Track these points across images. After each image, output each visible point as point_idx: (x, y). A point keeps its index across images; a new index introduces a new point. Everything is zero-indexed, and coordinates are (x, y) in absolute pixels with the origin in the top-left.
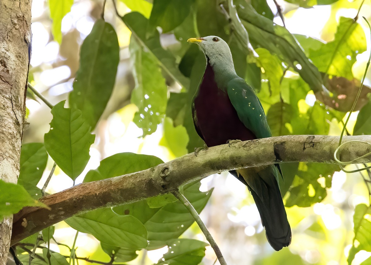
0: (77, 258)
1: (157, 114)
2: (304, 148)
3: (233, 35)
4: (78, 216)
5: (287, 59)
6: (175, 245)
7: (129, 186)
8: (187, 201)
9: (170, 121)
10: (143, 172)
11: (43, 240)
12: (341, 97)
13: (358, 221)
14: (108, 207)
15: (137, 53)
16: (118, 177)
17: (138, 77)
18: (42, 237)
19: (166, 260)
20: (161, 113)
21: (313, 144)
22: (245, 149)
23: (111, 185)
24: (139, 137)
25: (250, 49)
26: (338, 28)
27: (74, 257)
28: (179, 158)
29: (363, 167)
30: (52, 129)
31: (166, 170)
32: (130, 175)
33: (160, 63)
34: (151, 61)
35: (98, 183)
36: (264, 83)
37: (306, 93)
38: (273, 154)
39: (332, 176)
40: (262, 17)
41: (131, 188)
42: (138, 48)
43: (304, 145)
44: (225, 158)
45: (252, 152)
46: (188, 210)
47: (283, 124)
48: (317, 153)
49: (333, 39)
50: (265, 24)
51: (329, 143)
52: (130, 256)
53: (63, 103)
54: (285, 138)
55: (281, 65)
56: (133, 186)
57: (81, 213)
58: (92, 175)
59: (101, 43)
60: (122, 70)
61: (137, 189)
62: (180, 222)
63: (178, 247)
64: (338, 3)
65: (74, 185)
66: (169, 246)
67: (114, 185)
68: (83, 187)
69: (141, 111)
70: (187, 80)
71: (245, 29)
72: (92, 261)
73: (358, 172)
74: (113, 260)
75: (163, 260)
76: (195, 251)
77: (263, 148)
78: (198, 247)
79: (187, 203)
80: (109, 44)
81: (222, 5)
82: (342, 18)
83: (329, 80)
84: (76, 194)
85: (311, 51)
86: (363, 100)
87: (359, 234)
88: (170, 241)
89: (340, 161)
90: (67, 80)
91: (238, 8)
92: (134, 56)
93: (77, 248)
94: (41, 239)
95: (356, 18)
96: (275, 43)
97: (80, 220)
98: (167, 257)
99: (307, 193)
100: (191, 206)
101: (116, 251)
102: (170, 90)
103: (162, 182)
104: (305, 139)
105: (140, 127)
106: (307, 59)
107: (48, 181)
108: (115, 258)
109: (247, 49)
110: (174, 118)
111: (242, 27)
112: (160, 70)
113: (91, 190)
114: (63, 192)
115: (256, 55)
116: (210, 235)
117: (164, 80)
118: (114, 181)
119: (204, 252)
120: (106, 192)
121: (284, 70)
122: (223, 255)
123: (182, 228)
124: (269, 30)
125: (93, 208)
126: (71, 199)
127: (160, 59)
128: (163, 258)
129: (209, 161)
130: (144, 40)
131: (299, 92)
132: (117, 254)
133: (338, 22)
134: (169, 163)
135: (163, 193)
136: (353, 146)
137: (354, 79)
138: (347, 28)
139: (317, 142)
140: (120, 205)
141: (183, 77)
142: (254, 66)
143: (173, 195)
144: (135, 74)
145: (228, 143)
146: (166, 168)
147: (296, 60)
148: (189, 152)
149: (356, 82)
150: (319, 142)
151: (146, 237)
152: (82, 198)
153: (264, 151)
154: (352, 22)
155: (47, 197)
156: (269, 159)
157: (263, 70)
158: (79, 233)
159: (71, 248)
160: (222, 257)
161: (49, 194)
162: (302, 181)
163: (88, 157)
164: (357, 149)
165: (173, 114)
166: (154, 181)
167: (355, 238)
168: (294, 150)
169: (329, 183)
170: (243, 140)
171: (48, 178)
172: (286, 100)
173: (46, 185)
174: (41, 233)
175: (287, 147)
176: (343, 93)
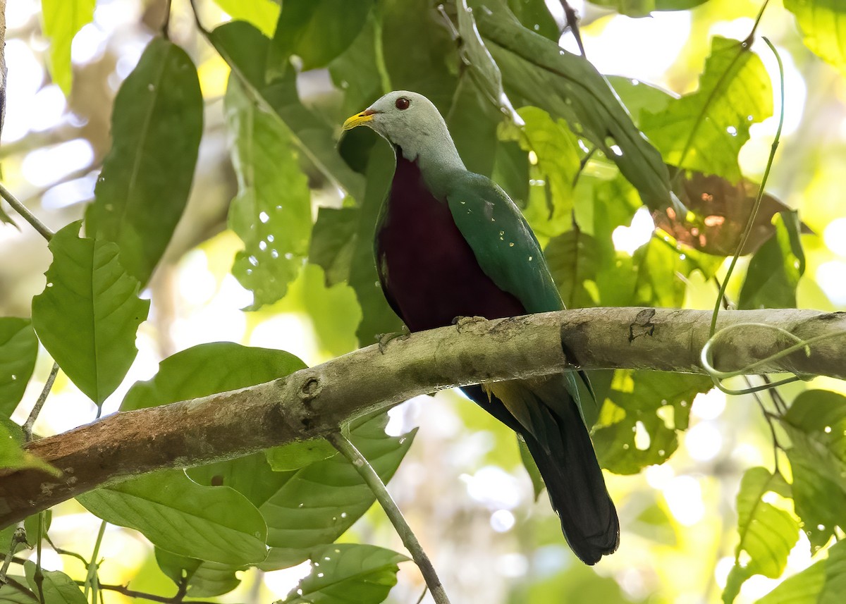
0: (102, 587)
1: (288, 256)
2: (631, 338)
3: (467, 77)
4: (109, 488)
5: (590, 132)
6: (327, 559)
7: (227, 421)
8: (359, 457)
9: (319, 273)
10: (261, 388)
11: (26, 542)
12: (711, 221)
13: (748, 508)
14: (176, 468)
15: (243, 115)
16: (201, 399)
17: (245, 171)
18: (23, 534)
19: (306, 592)
20: (299, 255)
21: (652, 329)
22: (495, 337)
23: (185, 416)
24: (245, 310)
25: (505, 107)
26: (708, 62)
27: (94, 583)
28: (344, 356)
29: (762, 383)
30: (50, 285)
31: (313, 385)
32: (229, 394)
33: (296, 140)
34: (275, 136)
35: (155, 412)
36: (536, 187)
37: (631, 211)
38: (559, 351)
39: (690, 403)
40: (533, 35)
41: (230, 424)
42: (244, 103)
43: (631, 329)
44: (447, 358)
45: (512, 345)
46: (363, 477)
47: (577, 283)
48: (659, 350)
49: (694, 87)
50: (542, 51)
51: (688, 326)
52: (221, 584)
53: (74, 226)
54: (586, 313)
55: (576, 145)
56: (236, 420)
57: (116, 481)
58: (140, 395)
59: (160, 92)
60: (209, 151)
61: (244, 426)
62: (339, 507)
63: (336, 562)
64: (706, 5)
65: (98, 416)
66: (313, 562)
67: (192, 417)
68: (120, 422)
69: (252, 249)
70: (358, 178)
71: (493, 61)
72: (134, 594)
73: (750, 395)
74: (182, 592)
75: (300, 592)
76: (374, 574)
77: (535, 336)
78: (381, 563)
79: (361, 461)
80: (179, 94)
81: (441, 7)
82: (717, 40)
83: (685, 182)
84: (105, 436)
85: (645, 115)
86: (763, 229)
87: (750, 538)
88: (315, 550)
89: (715, 367)
90: (84, 173)
91: (478, 14)
92: (237, 123)
93: (102, 561)
94: (21, 540)
95: (750, 40)
96: (563, 97)
97: (113, 497)
98: (309, 586)
99: (632, 443)
100: (369, 467)
101: (191, 572)
102: (319, 201)
103: (304, 412)
104: (634, 317)
105: (247, 287)
106: (636, 130)
107: (38, 406)
108: (189, 587)
109: (497, 107)
110: (327, 267)
111: (487, 56)
112: (295, 155)
113: (138, 427)
114: (76, 432)
115: (518, 119)
116: (412, 534)
117: (304, 179)
118: (191, 408)
119: (393, 575)
120: (172, 434)
121: (584, 157)
122: (441, 581)
123: (344, 520)
124: (550, 64)
125: (143, 471)
126: (93, 449)
127: (295, 130)
128: (298, 588)
129: (412, 365)
130: (260, 85)
131: (615, 209)
132: (194, 578)
133: (705, 50)
134: (318, 368)
135: (304, 438)
136: (743, 333)
137: (743, 181)
138: (727, 63)
139: (661, 325)
140: (206, 463)
141: (349, 173)
142: (513, 147)
143: (326, 442)
144: (237, 163)
145: (455, 324)
146: (314, 381)
147: (610, 134)
148: (362, 346)
149: (747, 187)
150: (666, 325)
151: (262, 538)
152: (119, 447)
153: (539, 342)
154: (738, 50)
155: (39, 442)
156: (550, 362)
157: (533, 157)
158: (108, 525)
159: (89, 561)
160: (439, 585)
161: (40, 438)
162: (621, 414)
163: (131, 353)
164: (754, 341)
165: (324, 258)
166: (284, 409)
167: (741, 547)
168: (607, 340)
169: (683, 420)
170: (490, 318)
171: (39, 400)
172: (587, 227)
173: (34, 415)
174: (21, 525)
175: (592, 334)
176: (716, 214)
